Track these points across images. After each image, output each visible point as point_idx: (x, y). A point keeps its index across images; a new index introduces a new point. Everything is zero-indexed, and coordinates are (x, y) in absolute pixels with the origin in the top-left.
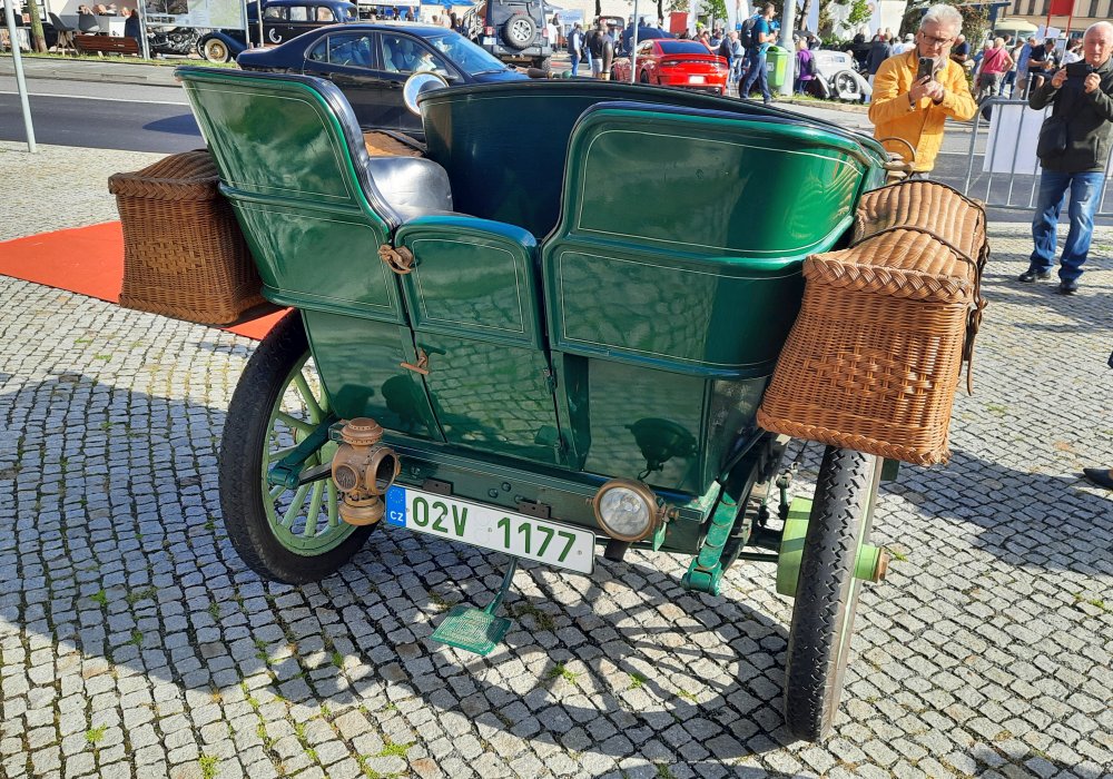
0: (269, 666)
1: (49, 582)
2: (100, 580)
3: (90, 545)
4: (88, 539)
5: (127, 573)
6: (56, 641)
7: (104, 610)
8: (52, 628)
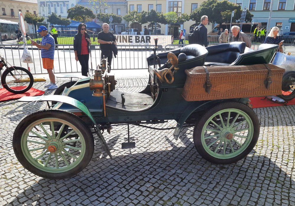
0: (254, 155)
1: (289, 193)
2: (276, 186)
3: (274, 199)
4: (274, 201)
5: (269, 185)
6: (290, 178)
7: (278, 179)
8: (291, 181)
